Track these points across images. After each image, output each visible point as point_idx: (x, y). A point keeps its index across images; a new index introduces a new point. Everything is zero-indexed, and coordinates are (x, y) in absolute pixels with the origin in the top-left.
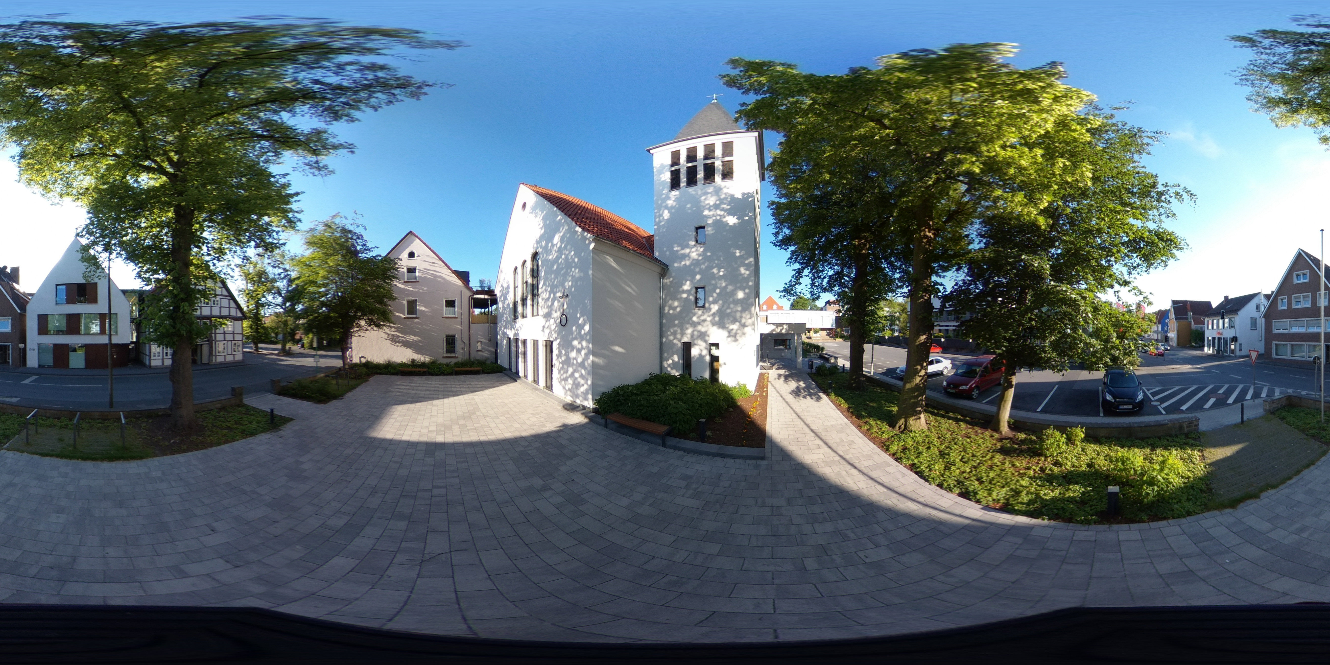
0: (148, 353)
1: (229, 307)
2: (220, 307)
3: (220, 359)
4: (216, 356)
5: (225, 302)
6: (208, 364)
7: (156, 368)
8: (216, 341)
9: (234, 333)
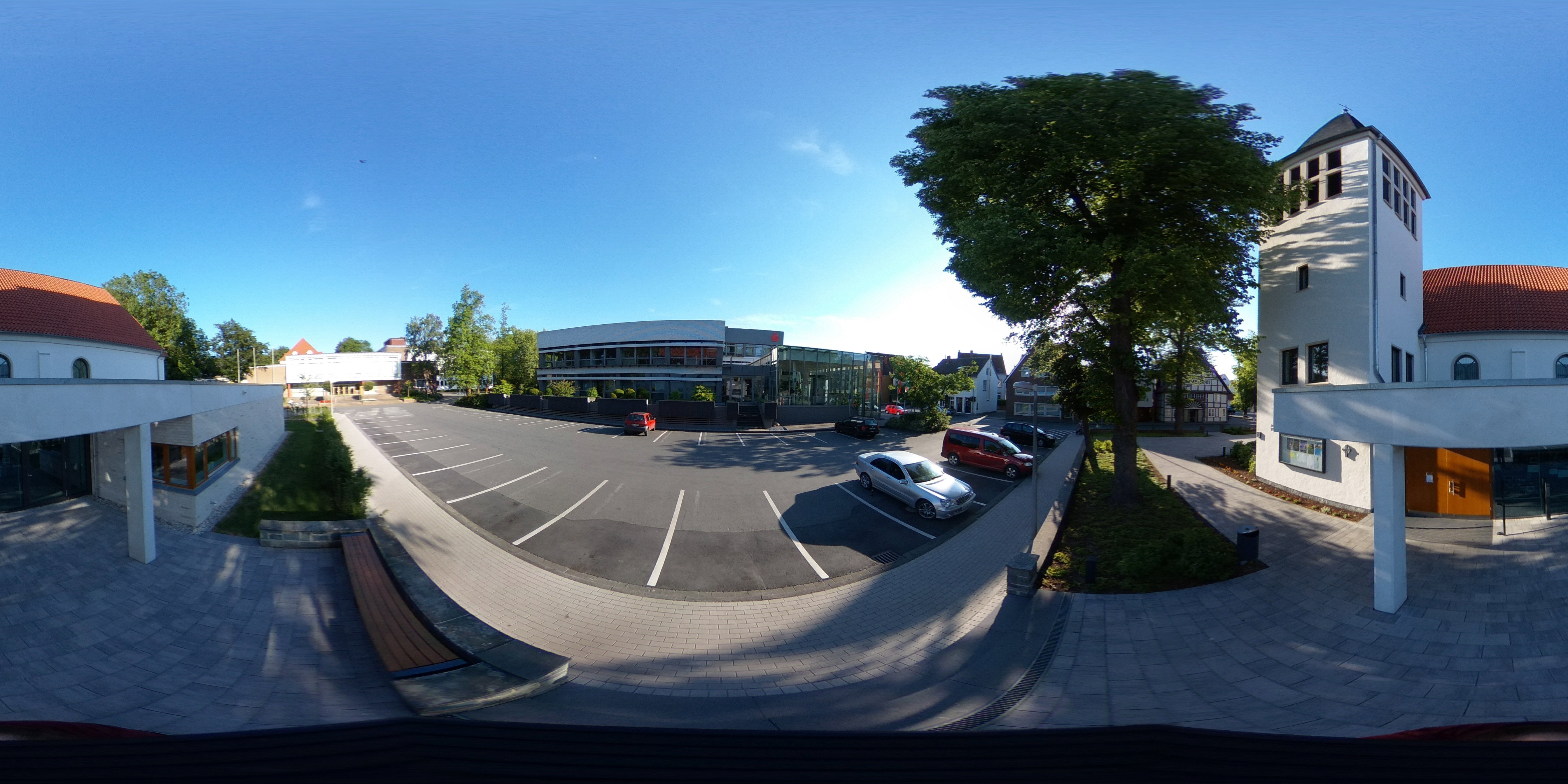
0: (1162, 414)
1: (1218, 386)
2: (1211, 386)
3: (1210, 419)
4: (1207, 417)
5: (1214, 382)
6: (1202, 422)
7: (1168, 423)
8: (1207, 408)
9: (1220, 403)
